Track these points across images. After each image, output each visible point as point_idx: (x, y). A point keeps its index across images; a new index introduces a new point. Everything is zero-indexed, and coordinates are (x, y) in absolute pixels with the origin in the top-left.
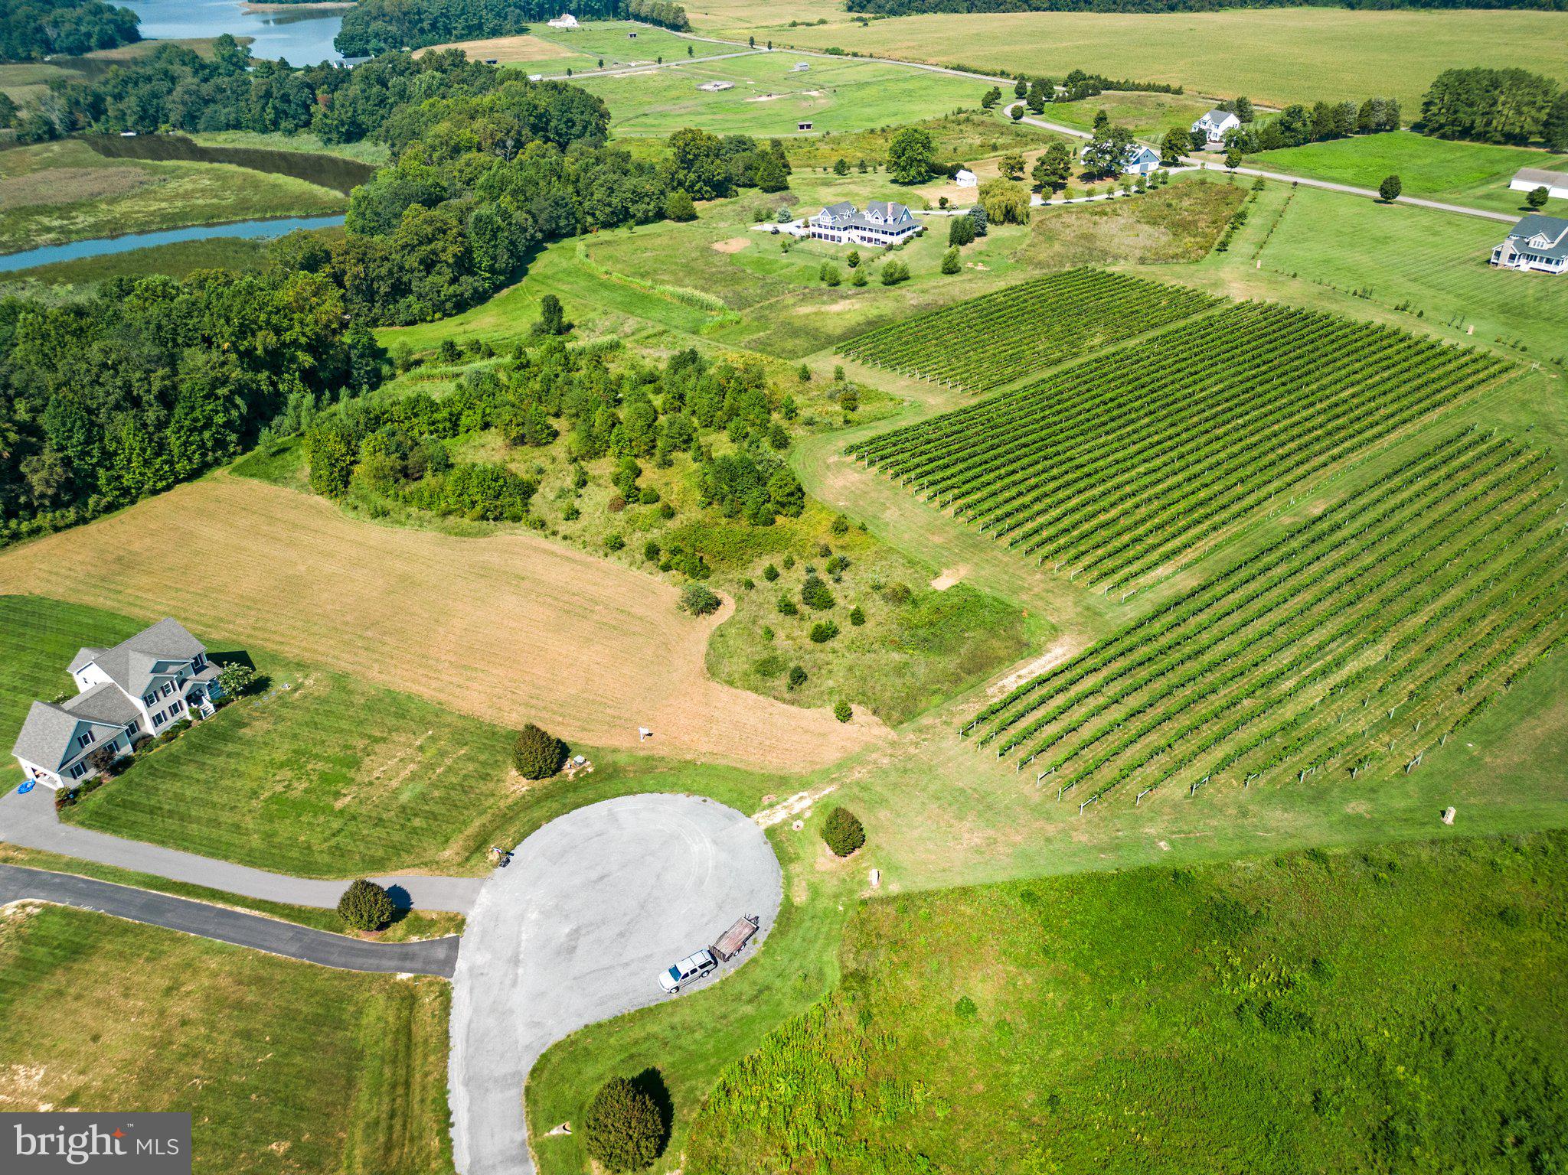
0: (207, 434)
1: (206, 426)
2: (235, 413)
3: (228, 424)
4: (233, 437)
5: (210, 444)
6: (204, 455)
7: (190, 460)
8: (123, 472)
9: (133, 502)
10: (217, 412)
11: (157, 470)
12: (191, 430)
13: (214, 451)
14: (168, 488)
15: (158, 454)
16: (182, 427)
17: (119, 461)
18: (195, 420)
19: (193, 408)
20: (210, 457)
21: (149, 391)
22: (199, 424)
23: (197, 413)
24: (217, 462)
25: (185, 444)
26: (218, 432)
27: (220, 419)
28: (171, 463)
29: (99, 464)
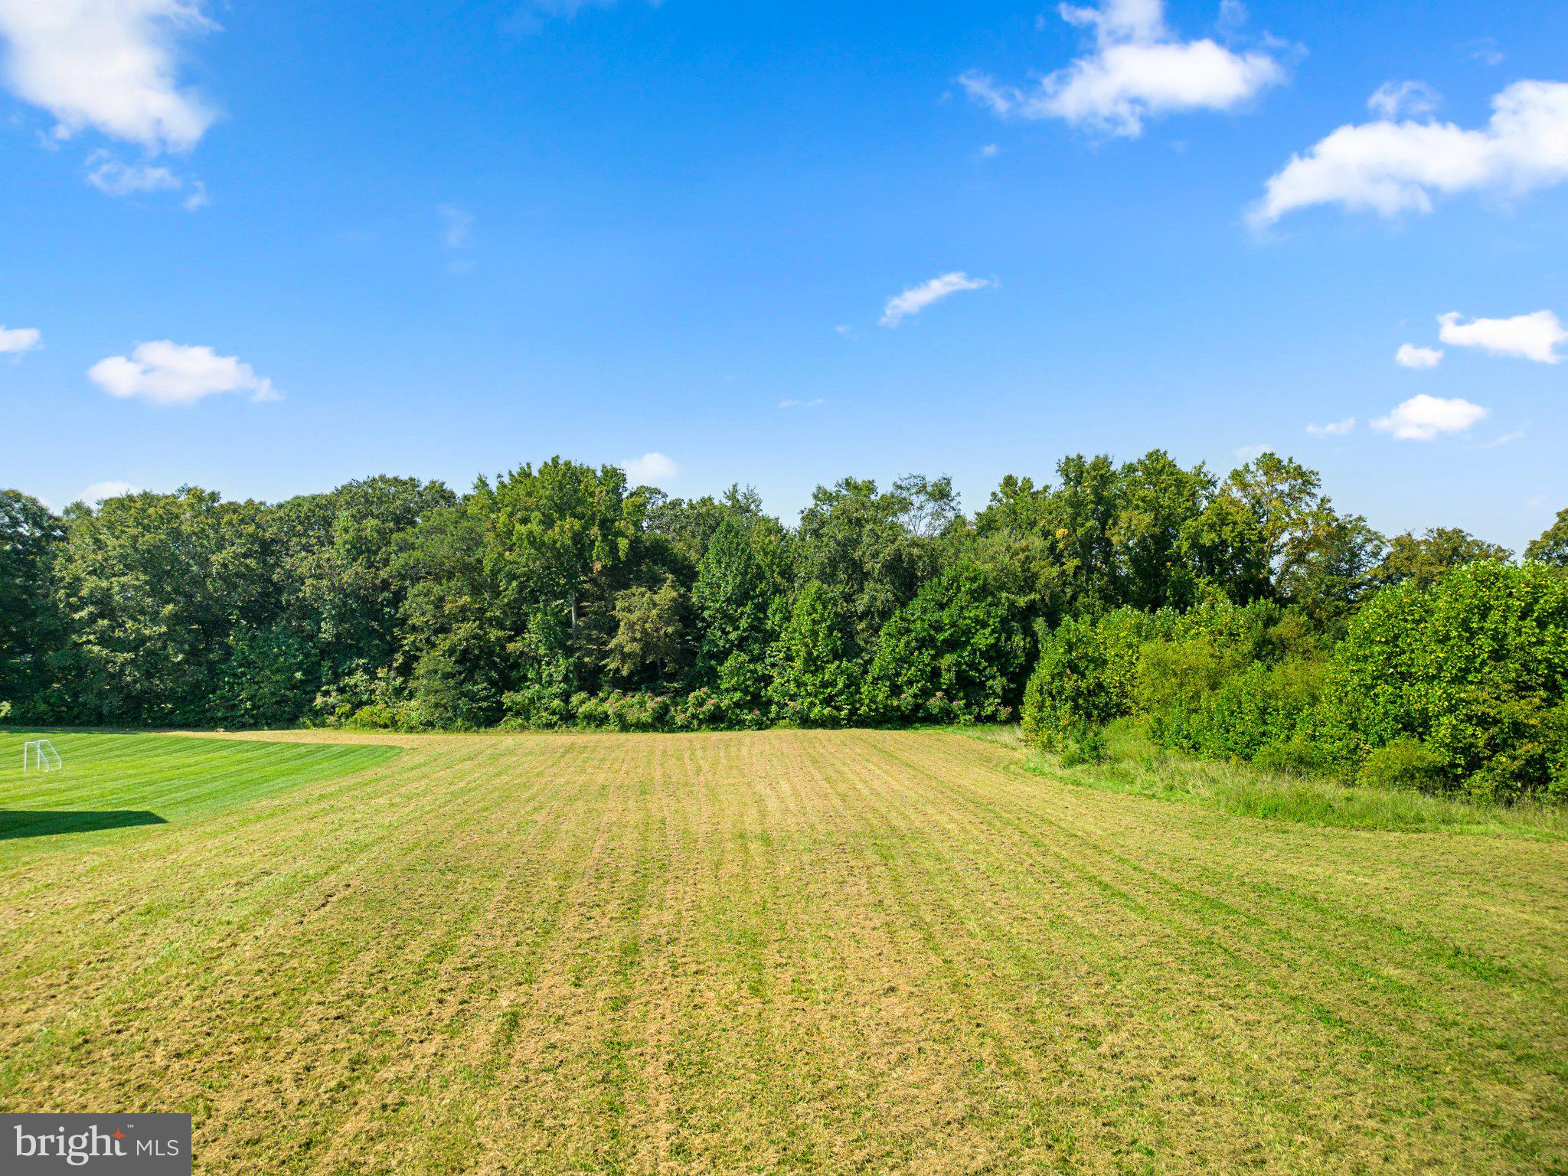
0: (948, 659)
1: (952, 645)
2: (1018, 640)
3: (996, 655)
4: (998, 684)
5: (947, 678)
6: (926, 693)
7: (896, 691)
8: (774, 672)
9: (761, 726)
10: (984, 625)
11: (825, 685)
12: (923, 643)
13: (950, 696)
14: (833, 723)
15: (837, 656)
16: (908, 631)
17: (775, 651)
18: (939, 628)
19: (942, 607)
20: (936, 703)
21: (875, 555)
22: (941, 637)
23: (945, 617)
24: (946, 718)
25: (902, 661)
26: (972, 665)
27: (983, 639)
28: (853, 683)
29: (741, 644)
